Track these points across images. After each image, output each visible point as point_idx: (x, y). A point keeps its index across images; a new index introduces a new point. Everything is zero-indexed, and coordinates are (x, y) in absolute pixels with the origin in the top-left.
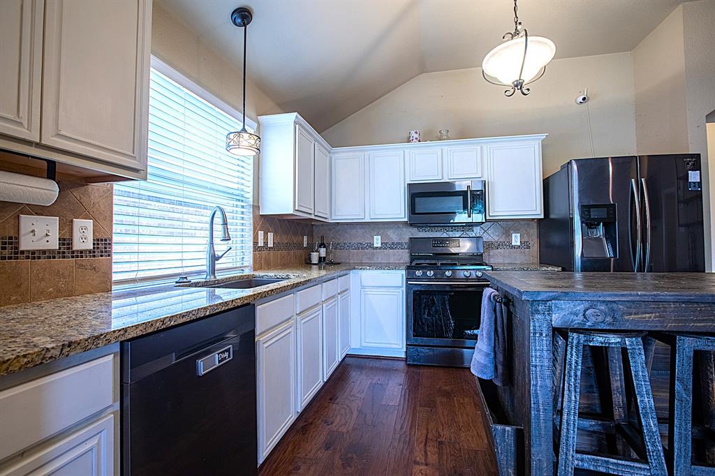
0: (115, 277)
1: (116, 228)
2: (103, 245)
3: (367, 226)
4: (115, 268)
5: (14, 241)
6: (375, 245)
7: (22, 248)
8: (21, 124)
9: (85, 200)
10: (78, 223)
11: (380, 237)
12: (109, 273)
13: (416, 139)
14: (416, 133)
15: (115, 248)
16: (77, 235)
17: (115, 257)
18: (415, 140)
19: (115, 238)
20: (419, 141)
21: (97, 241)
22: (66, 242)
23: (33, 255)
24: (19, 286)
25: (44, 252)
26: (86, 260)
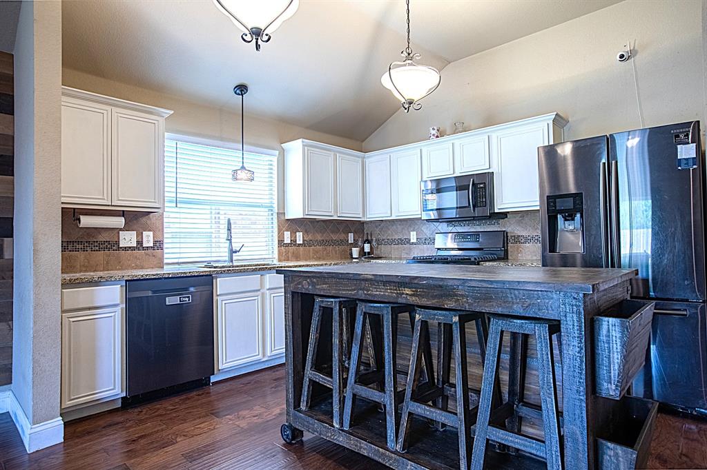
0: (166, 261)
1: (165, 236)
2: (158, 245)
3: (405, 223)
4: (166, 256)
5: (118, 243)
6: (412, 241)
7: (121, 246)
8: (104, 199)
9: (148, 222)
10: (145, 233)
11: (415, 233)
12: (162, 259)
13: (434, 135)
14: (433, 129)
15: (165, 246)
16: (145, 239)
17: (165, 251)
18: (432, 137)
19: (165, 241)
20: (437, 137)
21: (155, 242)
22: (140, 243)
23: (126, 249)
24: (120, 262)
25: (130, 248)
26: (150, 251)
